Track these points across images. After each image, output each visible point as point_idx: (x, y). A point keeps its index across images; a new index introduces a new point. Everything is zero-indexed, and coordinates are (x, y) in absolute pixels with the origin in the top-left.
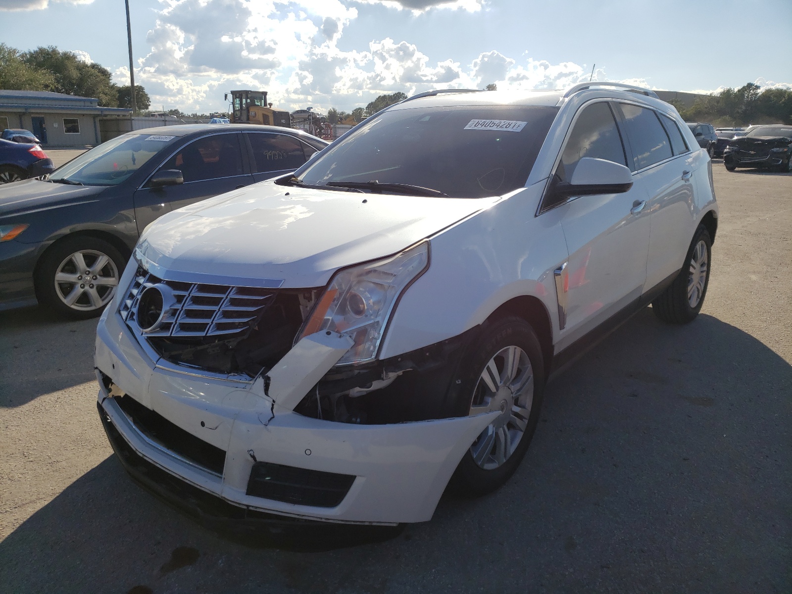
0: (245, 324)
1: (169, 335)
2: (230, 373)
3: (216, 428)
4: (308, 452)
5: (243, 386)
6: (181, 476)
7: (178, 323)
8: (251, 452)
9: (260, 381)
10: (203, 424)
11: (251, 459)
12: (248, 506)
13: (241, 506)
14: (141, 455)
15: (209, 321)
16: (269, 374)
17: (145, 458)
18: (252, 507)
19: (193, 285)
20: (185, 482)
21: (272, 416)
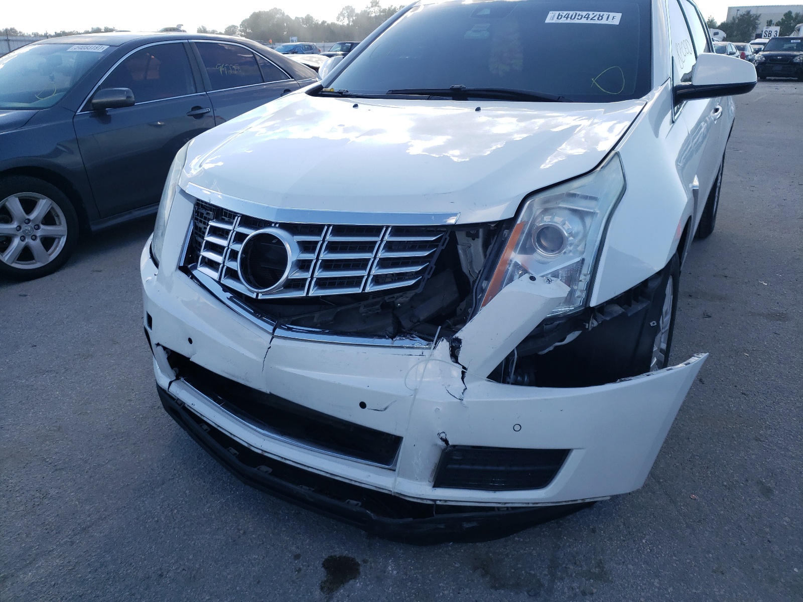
0: (417, 273)
1: (304, 295)
2: (395, 337)
3: (385, 409)
4: (517, 428)
5: (419, 352)
6: (327, 473)
7: (315, 280)
8: (443, 435)
9: (444, 346)
10: (363, 405)
11: (442, 444)
12: (435, 501)
13: (425, 502)
14: (260, 452)
15: (364, 273)
16: (459, 335)
17: (266, 454)
18: (440, 500)
19: (326, 227)
20: (334, 480)
21: (465, 388)
